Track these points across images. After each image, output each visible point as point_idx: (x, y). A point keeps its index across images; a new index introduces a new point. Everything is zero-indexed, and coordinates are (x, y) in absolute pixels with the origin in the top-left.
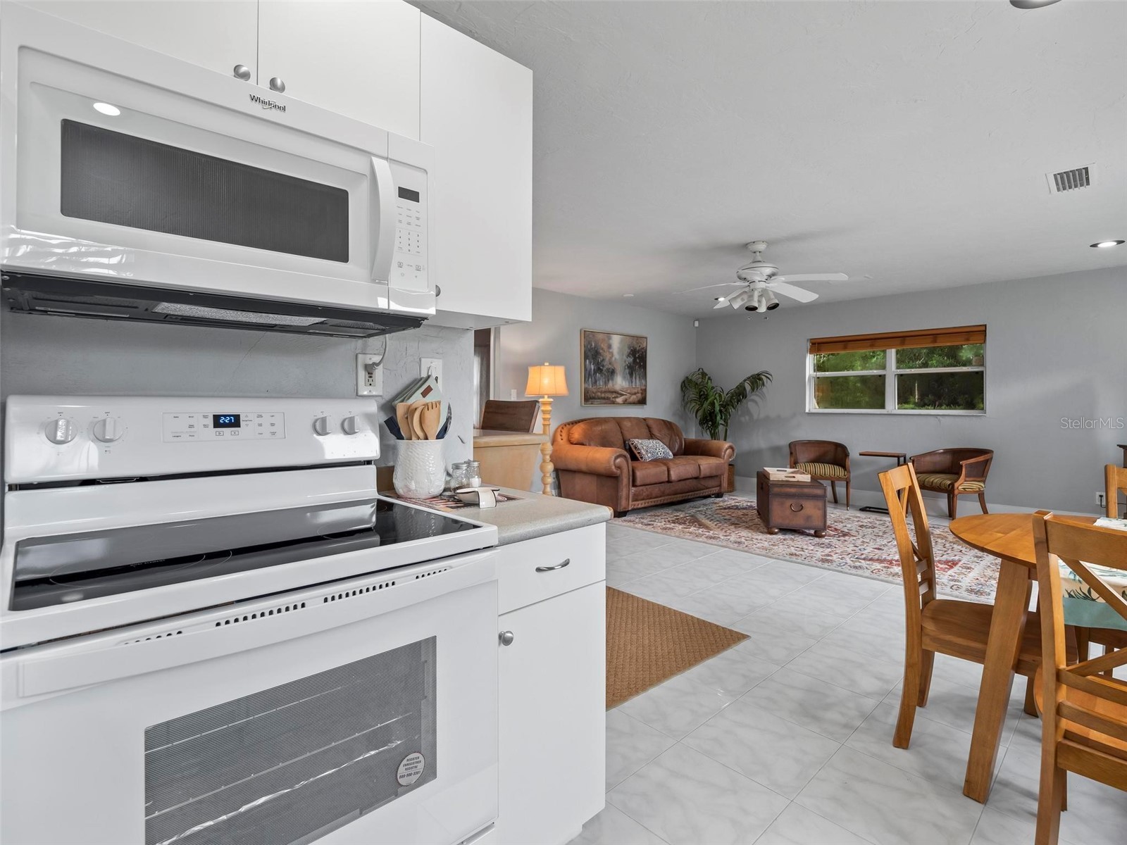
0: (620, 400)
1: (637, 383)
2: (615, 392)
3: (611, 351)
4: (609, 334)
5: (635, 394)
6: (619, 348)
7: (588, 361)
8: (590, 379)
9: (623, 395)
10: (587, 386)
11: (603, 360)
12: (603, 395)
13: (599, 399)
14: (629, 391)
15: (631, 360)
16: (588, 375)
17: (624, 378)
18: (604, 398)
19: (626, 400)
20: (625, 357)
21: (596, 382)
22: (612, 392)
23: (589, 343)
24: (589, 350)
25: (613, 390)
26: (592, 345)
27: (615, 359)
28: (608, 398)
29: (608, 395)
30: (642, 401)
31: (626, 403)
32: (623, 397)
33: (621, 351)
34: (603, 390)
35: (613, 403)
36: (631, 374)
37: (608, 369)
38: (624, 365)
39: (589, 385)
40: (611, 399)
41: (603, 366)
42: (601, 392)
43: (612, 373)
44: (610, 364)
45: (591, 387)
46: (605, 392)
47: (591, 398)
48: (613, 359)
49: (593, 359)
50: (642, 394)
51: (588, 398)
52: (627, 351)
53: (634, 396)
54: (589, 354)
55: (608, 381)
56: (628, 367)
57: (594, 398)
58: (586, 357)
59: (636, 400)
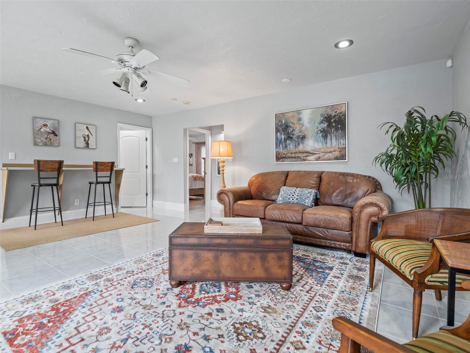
0: (312, 158)
1: (333, 143)
2: (306, 152)
3: (300, 122)
4: (299, 112)
5: (331, 152)
6: (309, 119)
7: (279, 133)
8: (281, 145)
9: (315, 154)
10: (278, 150)
11: (293, 130)
12: (293, 155)
13: (289, 158)
14: (323, 150)
15: (325, 125)
16: (278, 142)
17: (316, 141)
18: (295, 157)
19: (319, 158)
20: (317, 124)
21: (286, 147)
22: (303, 153)
23: (280, 121)
24: (280, 126)
25: (304, 151)
26: (282, 122)
27: (306, 128)
28: (298, 157)
29: (300, 155)
30: (342, 157)
31: (318, 159)
32: (315, 156)
33: (311, 121)
34: (294, 151)
35: (304, 160)
36: (325, 137)
37: (298, 137)
38: (316, 130)
39: (280, 149)
40: (302, 158)
41: (293, 135)
42: (292, 153)
43: (303, 138)
44: (300, 132)
45: (282, 150)
46: (294, 153)
47: (282, 158)
48: (304, 128)
49: (284, 131)
50: (340, 151)
51: (279, 158)
52: (320, 119)
53: (330, 154)
54: (281, 129)
55: (299, 144)
56: (321, 132)
57: (285, 158)
58: (277, 131)
59: (333, 157)
